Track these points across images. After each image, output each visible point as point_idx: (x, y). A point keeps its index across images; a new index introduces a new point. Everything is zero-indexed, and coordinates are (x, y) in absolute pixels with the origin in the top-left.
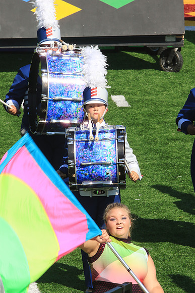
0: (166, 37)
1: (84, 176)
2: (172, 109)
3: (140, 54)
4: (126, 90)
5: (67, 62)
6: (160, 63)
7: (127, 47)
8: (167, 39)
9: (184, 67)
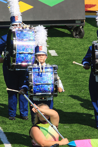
0: (76, 21)
1: (37, 90)
2: (79, 57)
3: (63, 30)
4: (56, 47)
5: (26, 34)
6: (73, 34)
7: (57, 26)
8: (77, 22)
9: (85, 36)
